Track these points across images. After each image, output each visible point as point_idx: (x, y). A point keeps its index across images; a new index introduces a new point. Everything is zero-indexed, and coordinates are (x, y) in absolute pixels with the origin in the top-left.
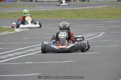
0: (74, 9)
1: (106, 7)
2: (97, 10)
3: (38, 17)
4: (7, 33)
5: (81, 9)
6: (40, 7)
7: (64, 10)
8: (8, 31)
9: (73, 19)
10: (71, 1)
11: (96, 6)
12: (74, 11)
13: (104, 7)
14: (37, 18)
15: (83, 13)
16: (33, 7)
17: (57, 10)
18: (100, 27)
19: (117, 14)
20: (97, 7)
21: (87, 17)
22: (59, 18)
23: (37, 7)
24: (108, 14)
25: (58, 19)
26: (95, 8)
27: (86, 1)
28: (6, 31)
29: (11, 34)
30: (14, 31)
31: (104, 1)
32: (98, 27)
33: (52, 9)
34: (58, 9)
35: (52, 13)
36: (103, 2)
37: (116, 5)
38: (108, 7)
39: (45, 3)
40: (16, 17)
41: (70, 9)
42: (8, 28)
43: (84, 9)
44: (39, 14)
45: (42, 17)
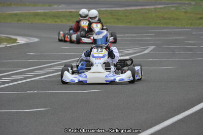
0: (112, 10)
1: (161, 8)
2: (146, 13)
3: (56, 22)
4: (4, 46)
5: (123, 10)
6: (60, 6)
8: (7, 42)
11: (146, 5)
12: (111, 13)
13: (159, 8)
14: (54, 23)
15: (126, 16)
16: (49, 6)
18: (148, 38)
19: (177, 19)
20: (148, 7)
21: (130, 22)
23: (56, 6)
24: (164, 19)
26: (145, 9)
28: (4, 42)
29: (10, 47)
30: (15, 42)
32: (146, 38)
35: (78, 15)
37: (178, 5)
38: (165, 7)
40: (21, 21)
41: (106, 10)
42: (7, 37)
43: (128, 10)
44: (58, 17)
45: (61, 22)
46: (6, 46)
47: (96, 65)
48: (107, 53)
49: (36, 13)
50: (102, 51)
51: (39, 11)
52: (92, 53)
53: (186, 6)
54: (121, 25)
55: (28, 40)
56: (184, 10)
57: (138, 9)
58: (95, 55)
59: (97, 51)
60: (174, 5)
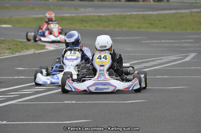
0: (144, 14)
1: (197, 12)
2: (182, 17)
3: (85, 27)
4: (32, 53)
5: (156, 15)
6: (87, 10)
7: (128, 15)
8: (34, 48)
9: (142, 30)
10: (139, 1)
12: (144, 17)
13: (194, 12)
14: (83, 28)
15: (160, 21)
16: (76, 9)
17: (115, 15)
18: (188, 45)
20: (183, 11)
21: (165, 27)
22: (119, 29)
23: (82, 10)
25: (117, 30)
26: (180, 13)
27: (164, 2)
28: (31, 48)
29: (39, 53)
30: (44, 49)
31: (194, 1)
32: (185, 45)
33: (108, 14)
34: (117, 14)
35: (107, 19)
36: (193, 3)
43: (162, 14)
44: (86, 22)
45: (91, 26)
46: (35, 53)
47: (69, 67)
48: (80, 56)
49: (62, 17)
50: (76, 53)
51: (66, 15)
52: (65, 55)
54: (156, 30)
55: (57, 46)
57: (172, 14)
58: (68, 57)
59: (71, 53)
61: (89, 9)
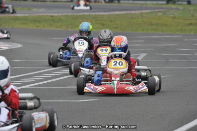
0: (96, 15)
1: (148, 13)
2: (132, 18)
3: (38, 27)
5: (107, 15)
6: (40, 10)
7: (80, 16)
10: (91, 2)
11: (131, 10)
12: (96, 18)
13: (144, 13)
14: (36, 28)
15: (111, 21)
16: (29, 10)
17: (68, 16)
18: (138, 45)
19: (165, 25)
20: (133, 12)
21: (116, 28)
22: (71, 29)
23: (35, 10)
24: (151, 24)
26: (130, 14)
27: (115, 3)
32: (136, 45)
33: (60, 14)
34: (69, 14)
35: (60, 20)
36: (143, 4)
37: (165, 10)
38: (152, 12)
39: (48, 3)
41: (90, 15)
43: (112, 15)
44: (39, 22)
45: (44, 26)
51: (19, 15)
53: (174, 11)
56: (172, 16)
57: (123, 14)
60: (161, 10)
61: (42, 10)
